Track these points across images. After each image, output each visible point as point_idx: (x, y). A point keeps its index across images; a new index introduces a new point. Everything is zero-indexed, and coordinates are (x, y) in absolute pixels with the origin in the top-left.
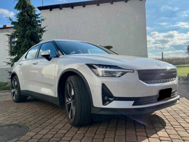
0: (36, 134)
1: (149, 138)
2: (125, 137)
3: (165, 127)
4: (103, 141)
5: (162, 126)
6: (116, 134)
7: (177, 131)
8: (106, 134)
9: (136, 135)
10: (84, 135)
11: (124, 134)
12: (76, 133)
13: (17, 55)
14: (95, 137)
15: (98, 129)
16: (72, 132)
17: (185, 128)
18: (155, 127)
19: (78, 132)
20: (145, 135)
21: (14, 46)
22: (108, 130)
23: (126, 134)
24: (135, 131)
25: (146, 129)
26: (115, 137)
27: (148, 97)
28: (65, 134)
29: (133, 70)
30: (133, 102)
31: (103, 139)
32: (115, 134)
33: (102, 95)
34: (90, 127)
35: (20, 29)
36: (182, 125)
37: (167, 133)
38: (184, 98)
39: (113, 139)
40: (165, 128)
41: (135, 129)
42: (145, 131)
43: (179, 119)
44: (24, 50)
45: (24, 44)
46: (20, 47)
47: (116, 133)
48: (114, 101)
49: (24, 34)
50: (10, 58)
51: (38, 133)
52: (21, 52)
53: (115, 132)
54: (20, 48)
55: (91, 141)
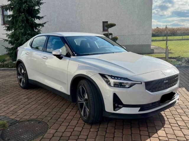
0: (56, 132)
1: (151, 138)
2: (131, 136)
3: (164, 125)
4: (113, 140)
5: (161, 124)
6: (124, 133)
7: (173, 130)
8: (115, 132)
9: (140, 134)
10: (97, 133)
11: (130, 133)
12: (90, 131)
13: (13, 31)
14: (106, 135)
15: (108, 126)
16: (86, 129)
17: (180, 127)
18: (156, 125)
19: (91, 130)
20: (147, 135)
21: (10, 21)
22: (116, 128)
23: (132, 133)
24: (139, 130)
25: (148, 127)
26: (123, 136)
27: (153, 103)
28: (81, 132)
29: (141, 82)
30: (139, 108)
31: (113, 138)
32: (122, 132)
33: (113, 102)
34: (101, 125)
35: (16, 2)
36: (178, 123)
37: (166, 132)
38: (184, 89)
39: (122, 138)
40: (164, 127)
41: (139, 128)
42: (147, 130)
43: (176, 116)
44: (21, 26)
45: (21, 19)
46: (16, 21)
47: (124, 131)
48: (123, 108)
49: (20, 8)
50: (6, 34)
51: (57, 130)
52: (18, 28)
53: (122, 130)
54: (16, 23)
55: (104, 140)
